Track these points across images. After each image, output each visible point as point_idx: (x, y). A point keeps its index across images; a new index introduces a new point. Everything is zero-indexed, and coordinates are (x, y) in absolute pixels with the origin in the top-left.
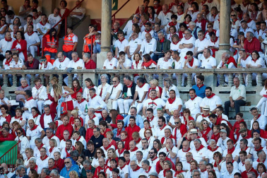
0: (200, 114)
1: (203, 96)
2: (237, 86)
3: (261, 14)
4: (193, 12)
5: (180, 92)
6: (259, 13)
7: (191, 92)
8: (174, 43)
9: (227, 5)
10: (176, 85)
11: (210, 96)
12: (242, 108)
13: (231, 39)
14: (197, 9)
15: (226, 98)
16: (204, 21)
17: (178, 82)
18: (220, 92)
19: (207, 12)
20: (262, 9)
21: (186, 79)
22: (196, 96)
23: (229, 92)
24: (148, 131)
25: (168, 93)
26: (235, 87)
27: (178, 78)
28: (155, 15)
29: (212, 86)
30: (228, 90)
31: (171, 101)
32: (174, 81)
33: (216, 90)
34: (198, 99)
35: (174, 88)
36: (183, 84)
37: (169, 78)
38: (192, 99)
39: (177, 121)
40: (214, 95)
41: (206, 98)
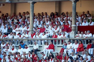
0: (23, 54)
1: (24, 48)
2: (36, 45)
3: (44, 20)
4: (20, 19)
5: (16, 47)
6: (43, 19)
7: (20, 46)
8: (14, 29)
9: (32, 16)
10: (14, 44)
11: (27, 48)
12: (37, 52)
13: (34, 28)
14: (22, 18)
15: (32, 49)
16: (24, 22)
17: (15, 43)
18: (30, 47)
19: (25, 19)
20: (44, 18)
21: (18, 42)
22: (21, 48)
23: (33, 47)
24: (4, 60)
25: (12, 47)
26: (35, 45)
27: (15, 42)
28: (7, 20)
29: (27, 45)
30: (33, 46)
31: (13, 49)
32: (14, 43)
33: (28, 46)
34: (22, 49)
35: (14, 45)
36: (17, 44)
37: (12, 41)
38: (20, 49)
39: (15, 56)
40: (28, 47)
41: (25, 49)
